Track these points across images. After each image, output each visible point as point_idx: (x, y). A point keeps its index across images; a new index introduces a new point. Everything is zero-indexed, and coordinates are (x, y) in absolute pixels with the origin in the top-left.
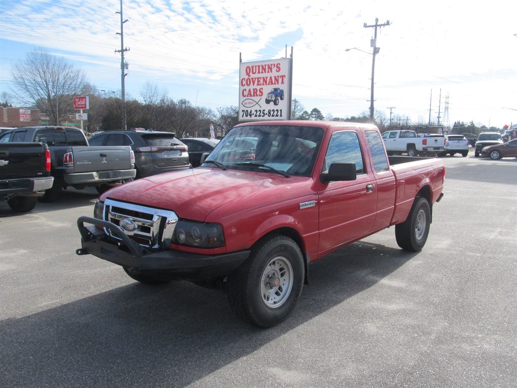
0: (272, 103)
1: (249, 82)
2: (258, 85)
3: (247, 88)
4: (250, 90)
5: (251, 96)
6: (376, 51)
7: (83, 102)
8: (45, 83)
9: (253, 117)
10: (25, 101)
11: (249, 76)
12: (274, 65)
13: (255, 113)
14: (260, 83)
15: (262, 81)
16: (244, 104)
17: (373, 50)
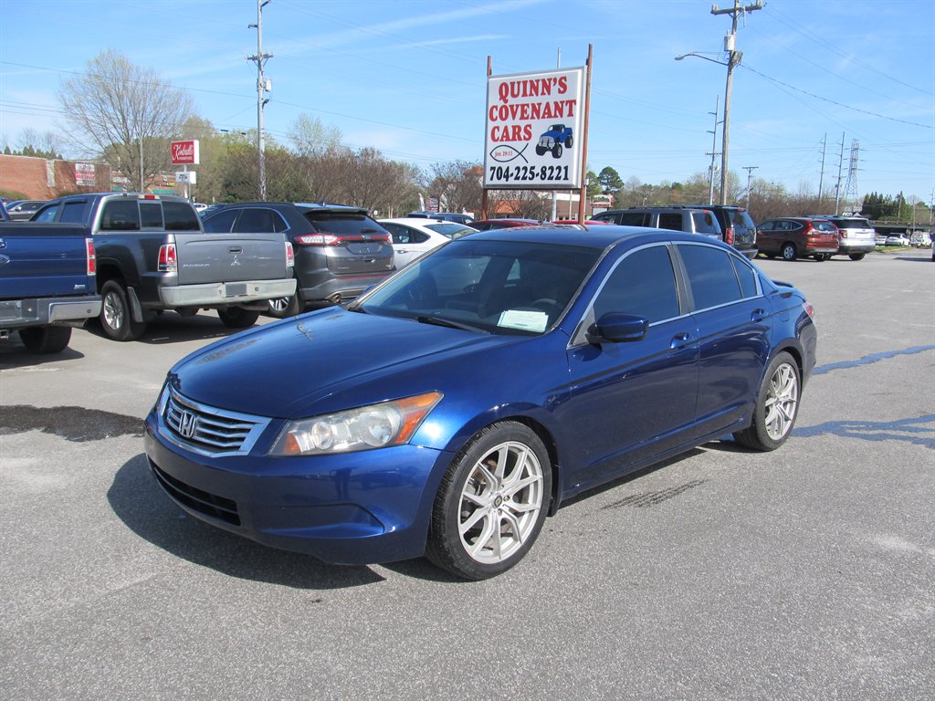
0: (548, 154)
1: (505, 112)
2: (522, 118)
3: (502, 124)
4: (506, 129)
5: (508, 139)
6: (733, 60)
7: (187, 152)
8: (120, 117)
9: (512, 181)
10: (85, 148)
11: (506, 101)
12: (555, 80)
13: (515, 172)
14: (525, 116)
15: (529, 111)
16: (493, 154)
17: (728, 56)
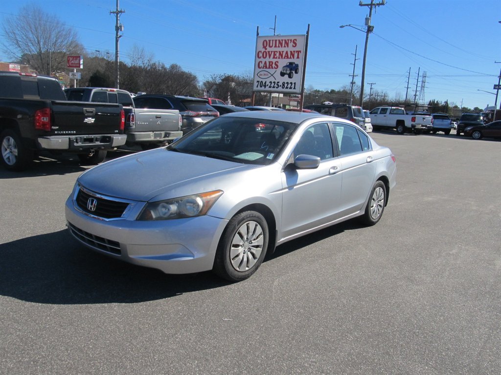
0: (286, 76)
1: (266, 54)
2: (274, 58)
3: (263, 60)
4: (265, 63)
5: (266, 68)
6: (370, 29)
7: (77, 62)
9: (267, 88)
11: (266, 49)
12: (291, 40)
13: (269, 84)
14: (276, 57)
15: (278, 55)
16: (259, 75)
17: (367, 28)
